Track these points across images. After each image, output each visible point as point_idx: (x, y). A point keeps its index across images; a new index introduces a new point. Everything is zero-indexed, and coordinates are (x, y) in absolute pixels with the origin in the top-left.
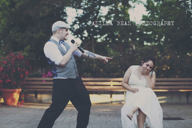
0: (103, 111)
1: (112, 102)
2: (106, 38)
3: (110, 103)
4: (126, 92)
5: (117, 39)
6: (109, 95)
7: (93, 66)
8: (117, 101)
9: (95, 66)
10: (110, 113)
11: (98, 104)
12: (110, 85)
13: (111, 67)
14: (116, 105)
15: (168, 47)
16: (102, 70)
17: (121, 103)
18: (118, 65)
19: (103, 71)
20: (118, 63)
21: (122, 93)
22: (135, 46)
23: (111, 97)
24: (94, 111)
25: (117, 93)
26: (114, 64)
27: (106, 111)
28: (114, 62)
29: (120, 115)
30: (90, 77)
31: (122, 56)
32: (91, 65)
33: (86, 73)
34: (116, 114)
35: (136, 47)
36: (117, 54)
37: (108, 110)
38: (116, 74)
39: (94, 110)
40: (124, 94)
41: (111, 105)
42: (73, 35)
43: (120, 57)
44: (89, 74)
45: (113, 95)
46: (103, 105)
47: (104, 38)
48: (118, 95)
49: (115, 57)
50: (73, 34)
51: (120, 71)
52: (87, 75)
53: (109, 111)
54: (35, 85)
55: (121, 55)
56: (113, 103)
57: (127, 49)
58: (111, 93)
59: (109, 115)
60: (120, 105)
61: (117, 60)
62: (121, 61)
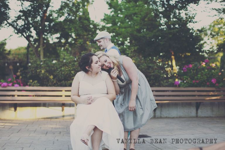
0: (52, 128)
1: (63, 116)
3: (62, 118)
6: (61, 108)
7: (41, 71)
8: (70, 115)
9: (43, 72)
10: (60, 130)
11: (46, 119)
12: (61, 96)
13: (63, 73)
14: (69, 120)
15: (133, 50)
16: (52, 77)
18: (72, 70)
19: (53, 78)
20: (71, 69)
23: (63, 110)
24: (41, 128)
26: (67, 70)
27: (55, 128)
28: (67, 67)
30: (37, 86)
31: (77, 60)
32: (38, 71)
33: (31, 81)
34: (67, 131)
37: (58, 126)
38: (69, 82)
39: (40, 126)
41: (62, 120)
42: (16, 33)
43: (75, 61)
44: (36, 81)
45: (65, 108)
46: (52, 120)
49: (68, 61)
50: (16, 31)
52: (33, 83)
53: (59, 128)
55: (76, 59)
56: (65, 118)
58: (63, 105)
59: (59, 133)
61: (70, 64)
62: (76, 66)
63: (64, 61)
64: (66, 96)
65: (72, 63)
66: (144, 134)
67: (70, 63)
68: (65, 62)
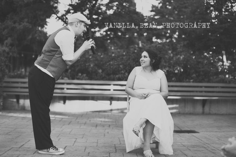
0: (101, 121)
1: (111, 110)
2: (106, 31)
3: (110, 112)
4: (130, 98)
5: (120, 34)
6: (109, 102)
7: (90, 65)
8: (118, 109)
9: (92, 66)
10: (109, 123)
11: (94, 113)
12: (110, 90)
13: (112, 67)
14: (117, 114)
15: (182, 45)
16: (100, 71)
17: (123, 112)
18: (121, 65)
19: (102, 72)
20: (120, 63)
21: (125, 99)
22: (142, 42)
23: (111, 104)
24: (90, 121)
25: (119, 99)
26: (115, 64)
27: (104, 122)
28: (116, 61)
29: (122, 126)
30: (85, 80)
31: (126, 54)
32: (87, 64)
33: (80, 74)
34: (116, 124)
35: (143, 44)
36: (119, 52)
37: (106, 120)
38: (117, 76)
39: (89, 119)
40: (127, 101)
41: (110, 114)
43: (123, 55)
44: (85, 75)
45: (113, 102)
46: (101, 113)
47: (104, 32)
48: (120, 102)
49: (116, 55)
51: (122, 73)
52: (82, 76)
53: (108, 122)
54: (17, 87)
55: (124, 53)
56: (113, 112)
57: (132, 46)
58: (111, 99)
59: (109, 126)
60: (121, 114)
61: (119, 59)
62: (125, 60)
63: (113, 55)
64: (114, 90)
65: (121, 57)
66: (192, 129)
67: (118, 57)
68: (114, 57)
